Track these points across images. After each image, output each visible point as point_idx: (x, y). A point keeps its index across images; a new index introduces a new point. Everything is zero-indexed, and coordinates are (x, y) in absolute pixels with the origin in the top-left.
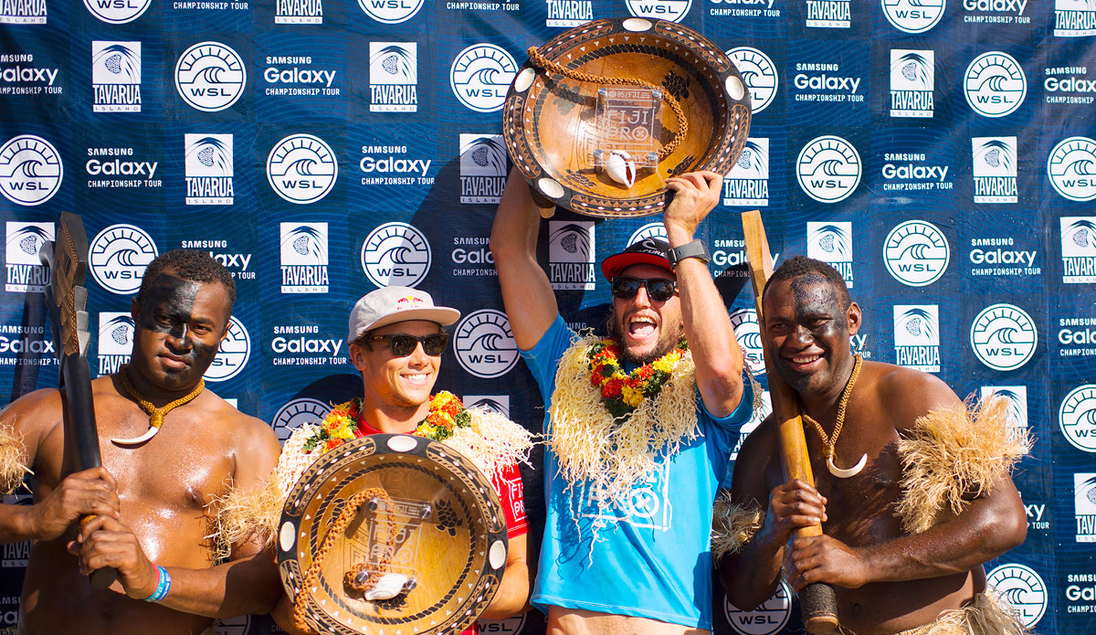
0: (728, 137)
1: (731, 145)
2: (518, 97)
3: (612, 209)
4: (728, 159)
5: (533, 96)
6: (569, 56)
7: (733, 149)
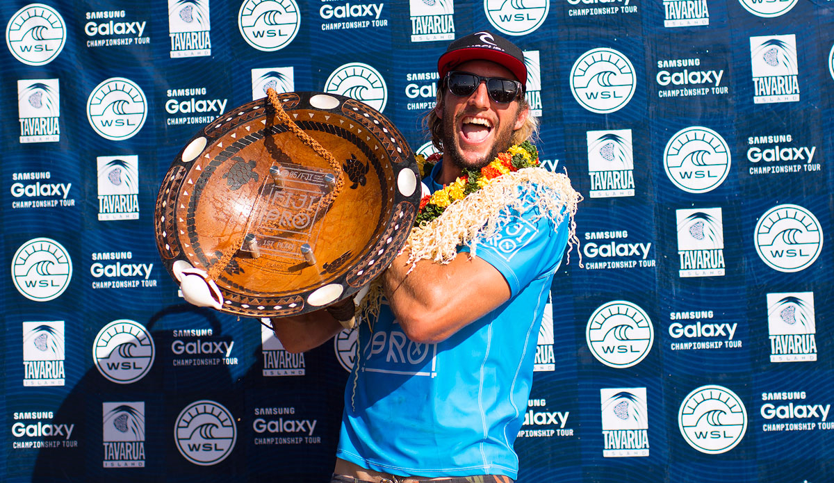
0: (385, 237)
1: (385, 246)
2: (182, 167)
3: (239, 305)
4: (378, 262)
5: (198, 168)
6: (248, 128)
7: (388, 251)
